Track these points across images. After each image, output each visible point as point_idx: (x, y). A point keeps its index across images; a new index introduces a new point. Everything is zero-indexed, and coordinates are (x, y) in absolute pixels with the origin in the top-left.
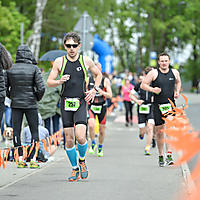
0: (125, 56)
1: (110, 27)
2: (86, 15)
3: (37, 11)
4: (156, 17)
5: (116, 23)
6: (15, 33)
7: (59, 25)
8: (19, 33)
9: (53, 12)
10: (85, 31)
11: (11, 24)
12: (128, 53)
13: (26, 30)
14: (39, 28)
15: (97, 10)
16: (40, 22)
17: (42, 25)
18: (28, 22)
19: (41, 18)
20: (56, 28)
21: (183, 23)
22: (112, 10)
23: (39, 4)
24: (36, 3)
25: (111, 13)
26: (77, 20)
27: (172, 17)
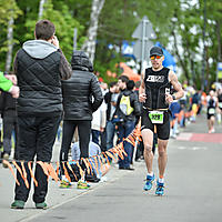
0: (189, 67)
1: (173, 34)
2: (146, 21)
3: (92, 15)
5: (180, 29)
6: (67, 40)
7: (116, 31)
8: (72, 39)
9: (109, 17)
10: (144, 38)
11: (63, 30)
12: (193, 63)
13: (79, 37)
14: (95, 34)
15: (158, 16)
16: (96, 27)
17: (98, 32)
18: (82, 27)
19: (96, 23)
20: (113, 35)
22: (175, 16)
23: (94, 8)
24: (91, 6)
26: (136, 25)
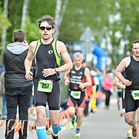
2: (88, 29)
4: (137, 31)
10: (88, 40)
15: (95, 25)
25: (106, 28)
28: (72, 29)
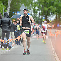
1: (30, 9)
3: (8, 4)
4: (45, 6)
5: (32, 8)
7: (15, 8)
9: (13, 5)
10: (23, 10)
12: (36, 17)
13: (5, 10)
16: (9, 7)
18: (6, 7)
20: (14, 9)
21: (53, 8)
22: (31, 4)
23: (9, 2)
24: (8, 2)
27: (49, 6)
28: (16, 5)
